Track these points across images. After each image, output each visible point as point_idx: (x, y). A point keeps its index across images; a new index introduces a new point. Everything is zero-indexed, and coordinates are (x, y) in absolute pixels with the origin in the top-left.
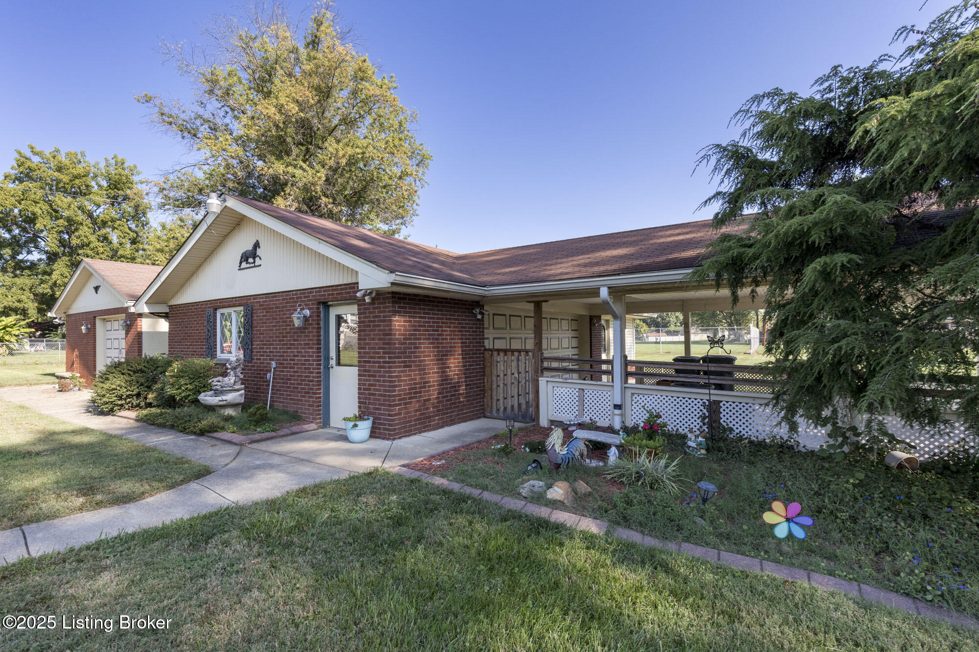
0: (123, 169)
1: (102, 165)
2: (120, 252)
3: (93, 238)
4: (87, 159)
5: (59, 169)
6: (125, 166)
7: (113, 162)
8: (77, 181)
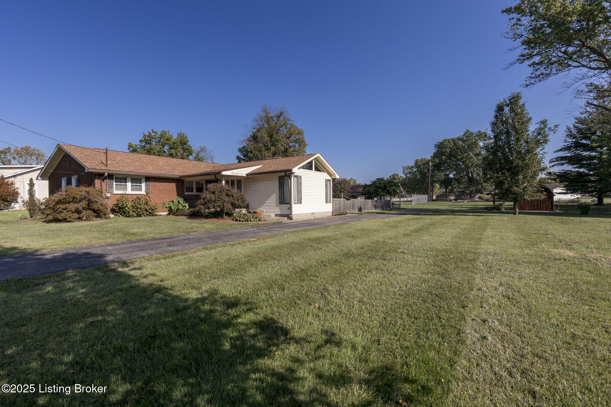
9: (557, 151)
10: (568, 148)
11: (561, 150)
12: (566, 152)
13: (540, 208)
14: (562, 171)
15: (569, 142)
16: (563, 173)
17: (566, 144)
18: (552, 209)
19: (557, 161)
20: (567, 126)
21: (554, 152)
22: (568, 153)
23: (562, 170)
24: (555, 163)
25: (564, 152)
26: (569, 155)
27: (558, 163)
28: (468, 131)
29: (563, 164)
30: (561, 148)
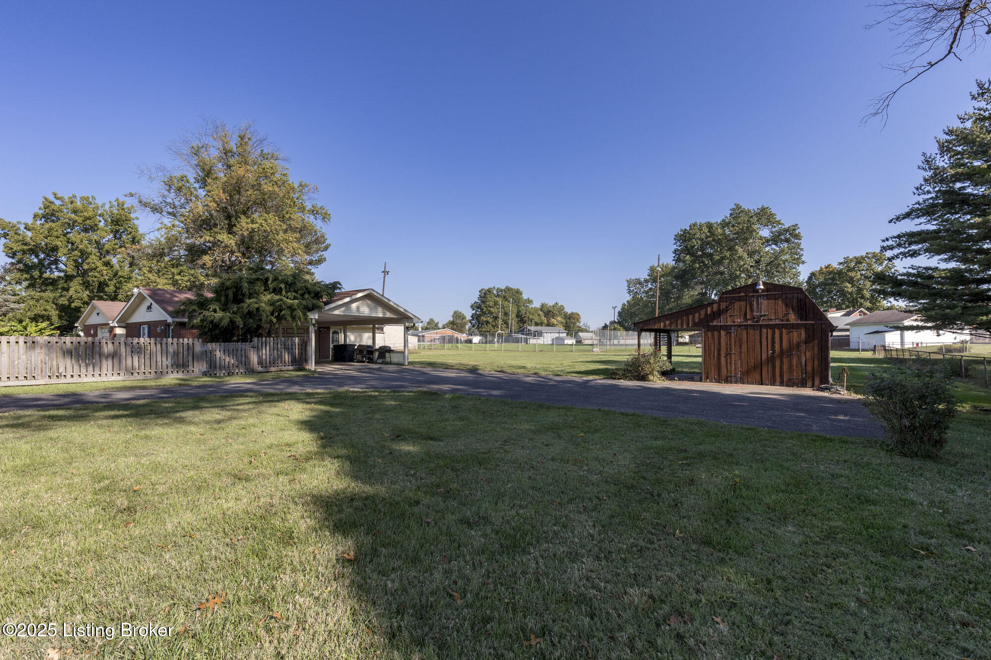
0: (123, 209)
1: (107, 207)
2: (120, 274)
3: (99, 264)
4: (96, 202)
5: (75, 212)
6: (125, 206)
7: (116, 204)
8: (88, 222)
9: (898, 219)
10: (928, 211)
11: (907, 215)
12: (922, 220)
13: (781, 376)
14: (911, 271)
15: (928, 192)
16: (914, 275)
17: (920, 199)
18: (824, 380)
19: (899, 245)
20: (924, 154)
21: (890, 222)
22: (926, 223)
23: (912, 267)
24: (896, 251)
25: (917, 221)
26: (931, 227)
27: (902, 250)
28: (738, 206)
29: (914, 254)
30: (907, 210)
